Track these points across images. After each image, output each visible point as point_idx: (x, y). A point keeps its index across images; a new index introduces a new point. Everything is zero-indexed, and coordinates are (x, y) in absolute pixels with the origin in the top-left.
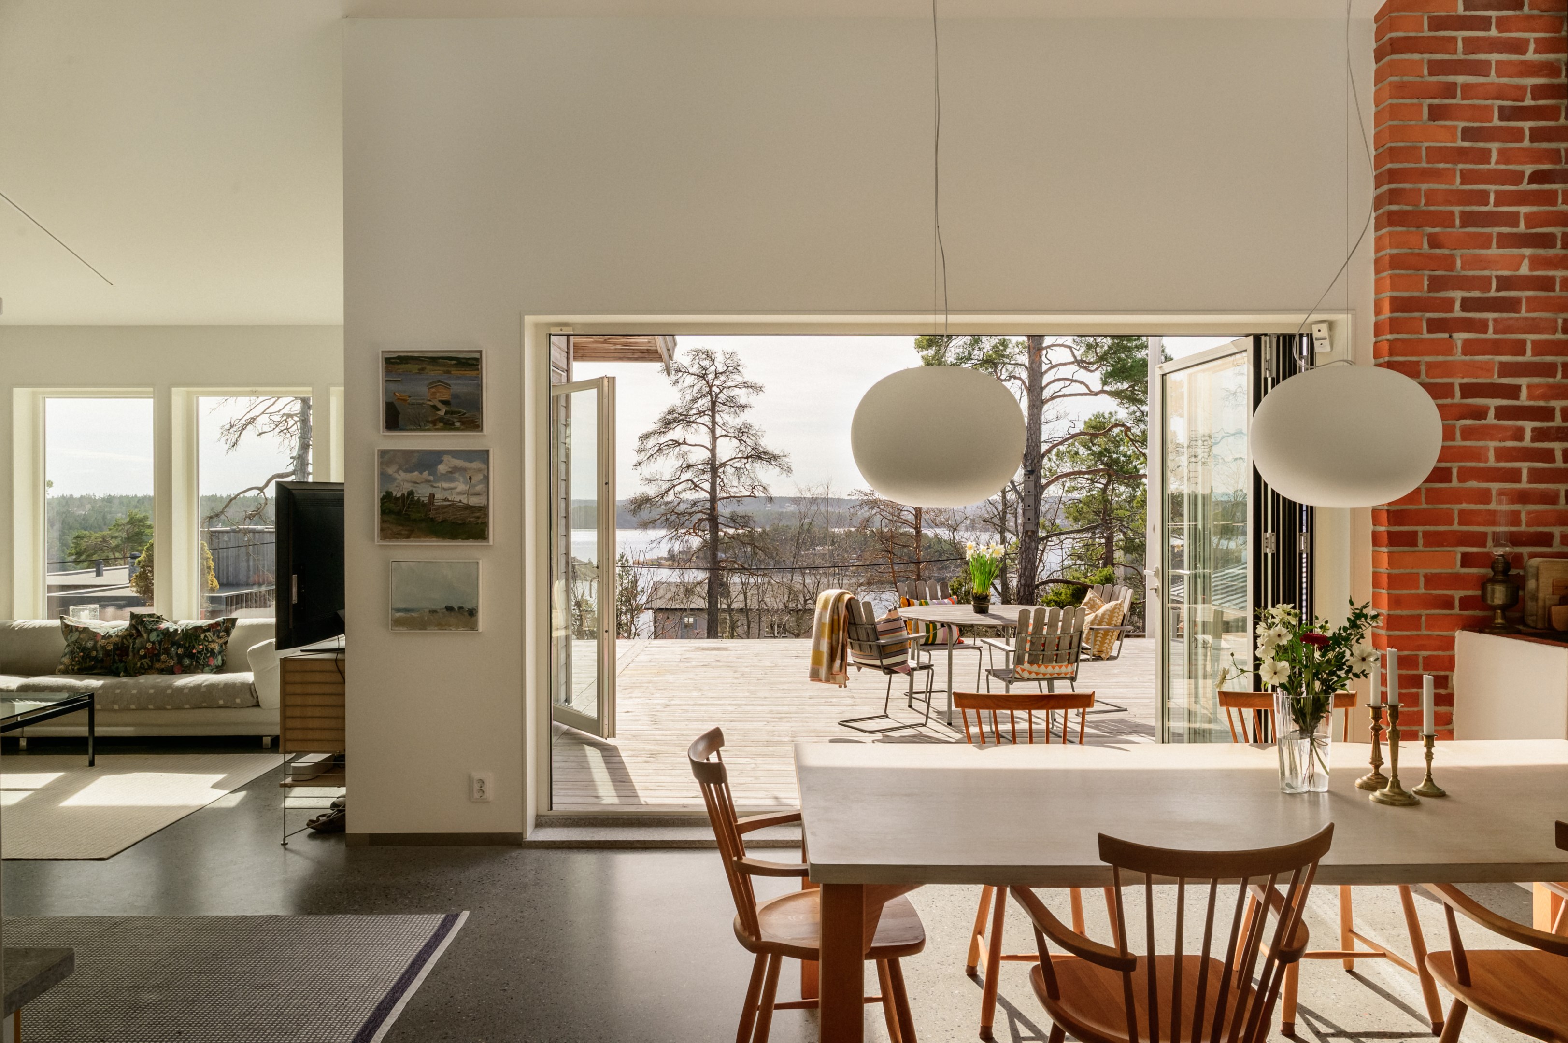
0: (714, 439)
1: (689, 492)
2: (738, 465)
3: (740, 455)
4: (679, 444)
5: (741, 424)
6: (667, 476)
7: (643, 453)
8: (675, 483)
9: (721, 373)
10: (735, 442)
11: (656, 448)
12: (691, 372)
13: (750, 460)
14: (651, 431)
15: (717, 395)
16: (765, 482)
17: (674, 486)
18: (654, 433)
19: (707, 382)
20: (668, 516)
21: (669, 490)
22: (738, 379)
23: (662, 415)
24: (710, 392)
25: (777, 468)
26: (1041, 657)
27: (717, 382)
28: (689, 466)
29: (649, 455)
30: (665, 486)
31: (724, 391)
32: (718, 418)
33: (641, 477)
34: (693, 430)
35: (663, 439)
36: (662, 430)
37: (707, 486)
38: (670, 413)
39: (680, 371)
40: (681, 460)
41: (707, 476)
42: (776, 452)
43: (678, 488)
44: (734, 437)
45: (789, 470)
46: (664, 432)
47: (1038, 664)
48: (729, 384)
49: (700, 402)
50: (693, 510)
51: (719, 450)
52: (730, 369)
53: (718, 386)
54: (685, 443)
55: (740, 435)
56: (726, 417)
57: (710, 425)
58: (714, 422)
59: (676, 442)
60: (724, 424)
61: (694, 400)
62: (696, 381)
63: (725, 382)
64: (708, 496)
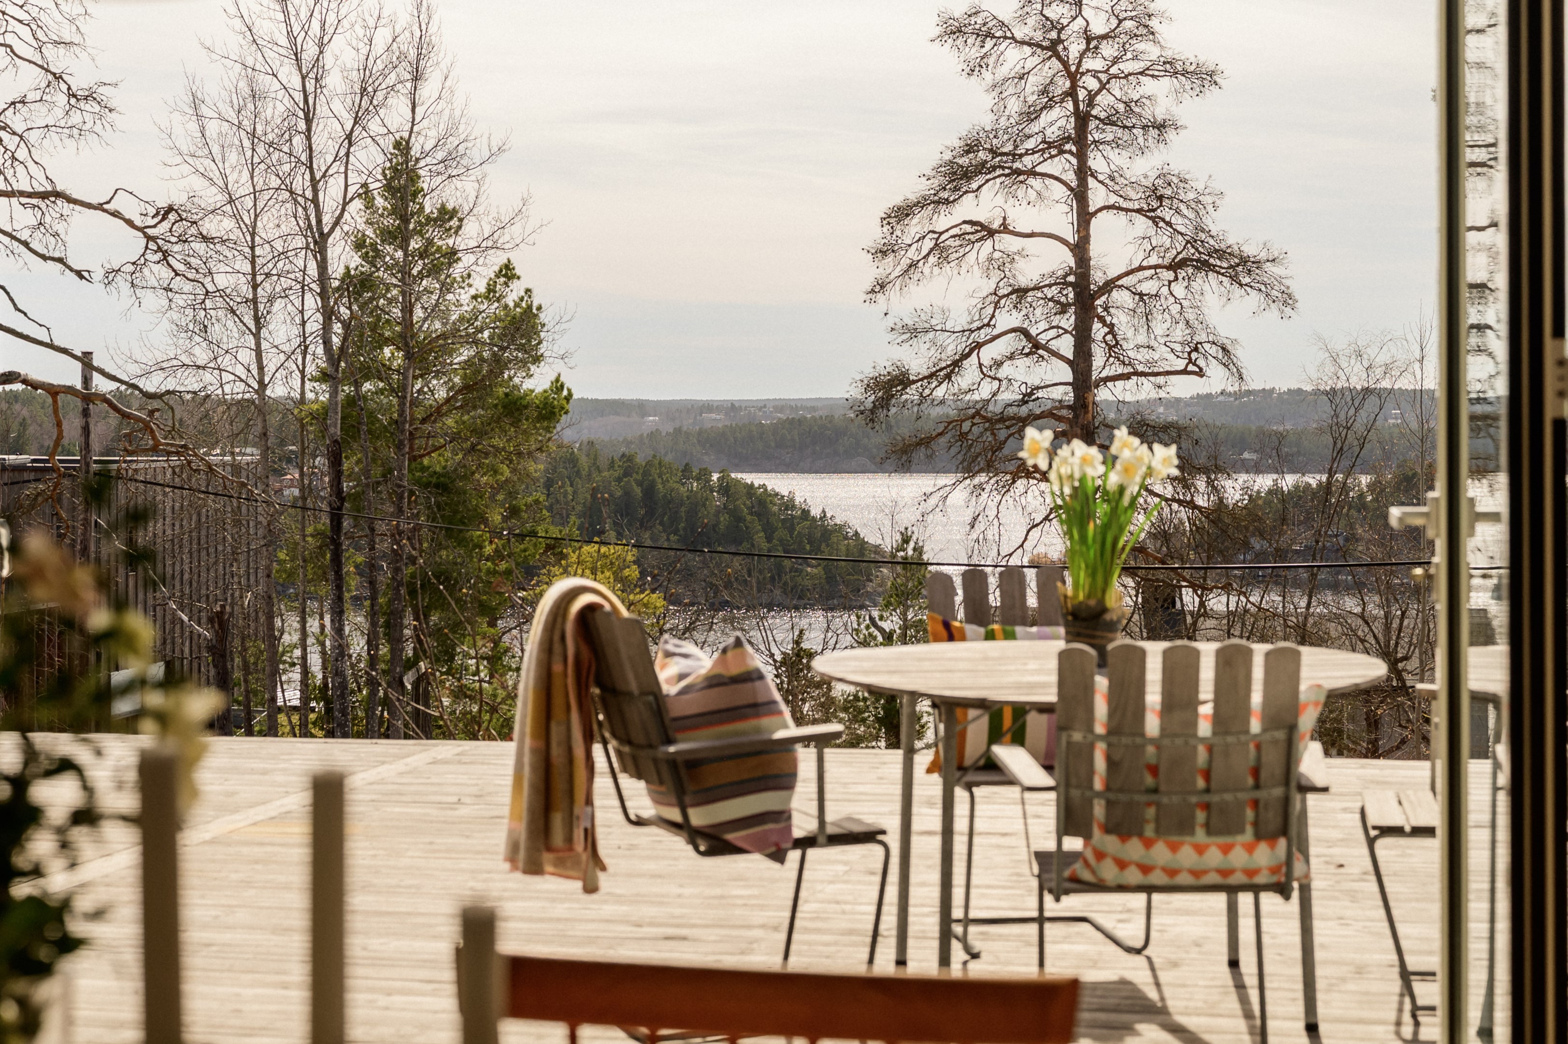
0: (1084, 217)
1: (1022, 362)
2: (1148, 287)
3: (1154, 260)
4: (991, 233)
5: (1153, 175)
6: (959, 321)
7: (891, 258)
8: (982, 335)
9: (1105, 37)
10: (1142, 224)
11: (928, 244)
12: (1019, 35)
13: (1182, 273)
14: (913, 198)
15: (1092, 97)
16: (1225, 332)
17: (979, 346)
18: (921, 204)
19: (1065, 64)
20: (966, 426)
21: (965, 356)
22: (1150, 51)
23: (948, 156)
24: (1072, 93)
25: (1253, 293)
26: (1151, 812)
27: (1090, 63)
28: (1021, 292)
29: (905, 262)
30: (953, 346)
31: (1115, 85)
32: (1096, 162)
33: (890, 322)
34: (1032, 194)
35: (944, 220)
36: (945, 195)
37: (1066, 345)
38: (970, 149)
39: (989, 35)
40: (996, 275)
41: (1068, 321)
42: (1250, 250)
43: (988, 354)
44: (1139, 211)
45: (1288, 299)
46: (947, 202)
47: (1140, 835)
48: (1128, 67)
49: (1046, 118)
50: (1024, 411)
51: (1095, 249)
52: (1129, 24)
53: (1095, 74)
54: (1005, 228)
55: (1155, 204)
56: (1119, 158)
57: (1071, 177)
58: (1083, 172)
59: (983, 227)
60: (1112, 178)
61: (1031, 115)
62: (1036, 60)
63: (1115, 61)
64: (1066, 374)
